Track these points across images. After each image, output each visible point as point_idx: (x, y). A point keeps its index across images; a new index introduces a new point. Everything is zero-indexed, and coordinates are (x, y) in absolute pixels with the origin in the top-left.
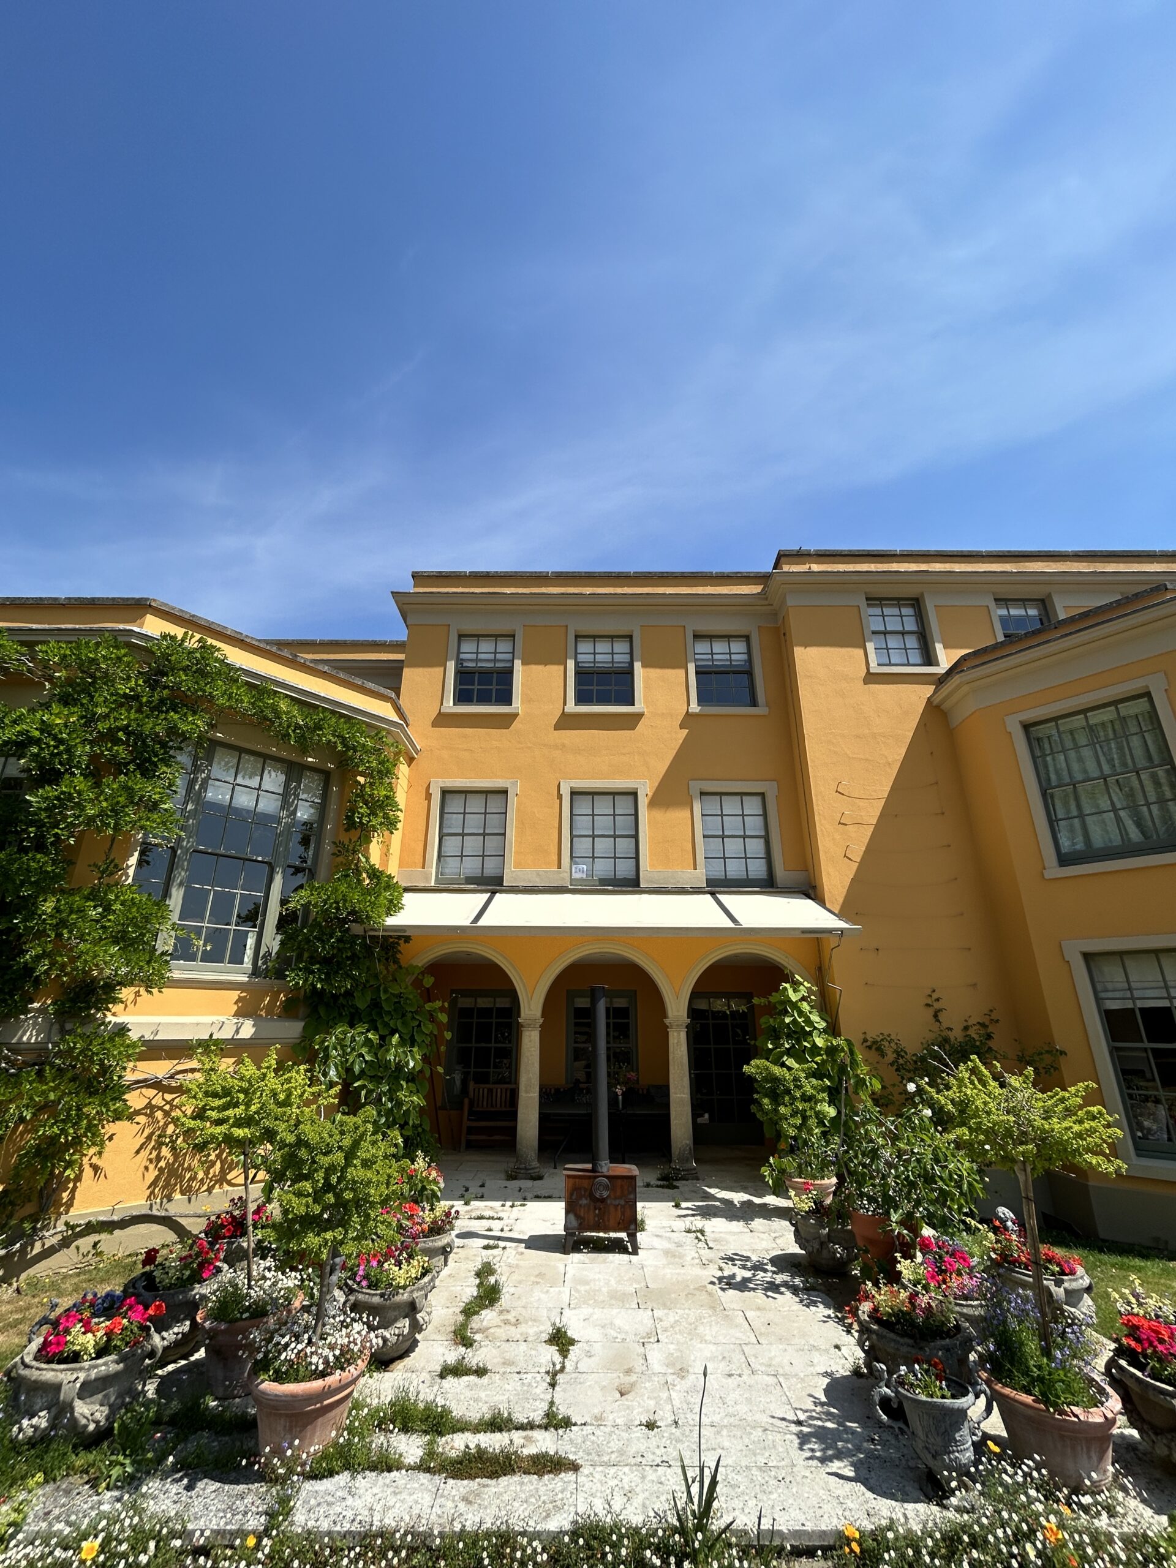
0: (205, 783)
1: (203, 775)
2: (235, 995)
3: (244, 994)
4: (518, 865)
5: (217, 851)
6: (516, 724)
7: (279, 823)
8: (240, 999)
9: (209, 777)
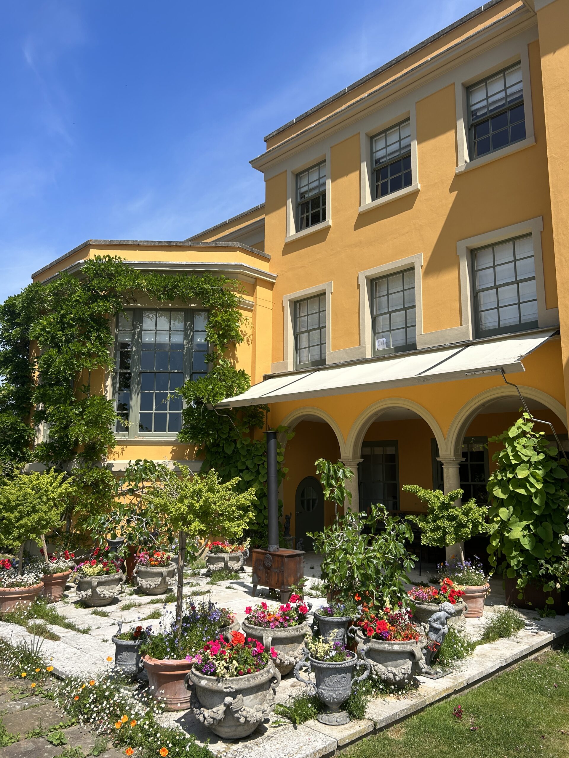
0: (140, 333)
1: (138, 330)
2: (170, 448)
3: (174, 448)
4: (335, 347)
5: (152, 371)
6: (331, 235)
7: (184, 348)
8: (173, 451)
9: (141, 330)
